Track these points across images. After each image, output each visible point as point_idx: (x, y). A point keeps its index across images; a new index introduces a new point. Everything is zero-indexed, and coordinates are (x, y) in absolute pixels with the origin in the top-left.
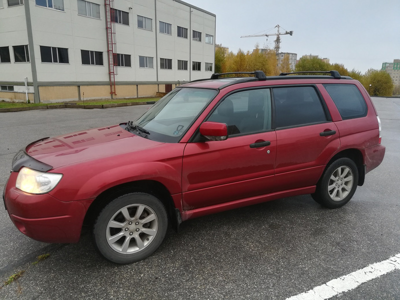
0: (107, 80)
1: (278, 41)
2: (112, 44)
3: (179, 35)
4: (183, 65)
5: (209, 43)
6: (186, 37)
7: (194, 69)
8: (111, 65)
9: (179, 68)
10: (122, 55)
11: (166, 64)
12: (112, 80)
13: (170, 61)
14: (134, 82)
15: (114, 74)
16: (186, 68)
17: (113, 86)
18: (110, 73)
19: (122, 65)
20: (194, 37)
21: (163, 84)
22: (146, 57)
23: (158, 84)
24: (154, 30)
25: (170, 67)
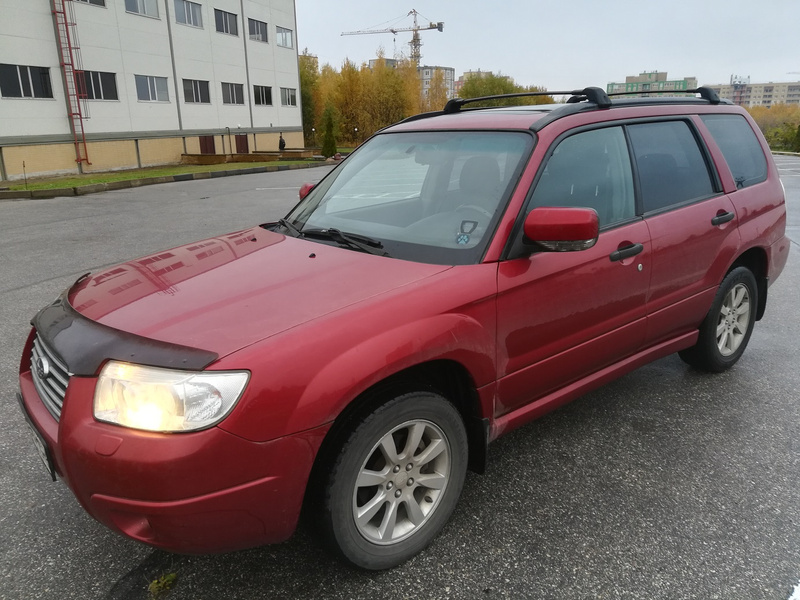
0: (65, 130)
1: (416, 41)
2: (70, 49)
3: (220, 28)
4: (233, 94)
5: (284, 46)
6: (235, 32)
7: (258, 102)
8: (72, 98)
9: (226, 101)
10: (95, 74)
11: (197, 91)
12: (78, 130)
13: (205, 85)
14: (128, 133)
15: (81, 118)
16: (241, 101)
17: (81, 146)
18: (71, 116)
19: (98, 97)
20: (252, 32)
21: (194, 135)
22: (151, 78)
23: (183, 135)
24: (163, 16)
25: (206, 99)
